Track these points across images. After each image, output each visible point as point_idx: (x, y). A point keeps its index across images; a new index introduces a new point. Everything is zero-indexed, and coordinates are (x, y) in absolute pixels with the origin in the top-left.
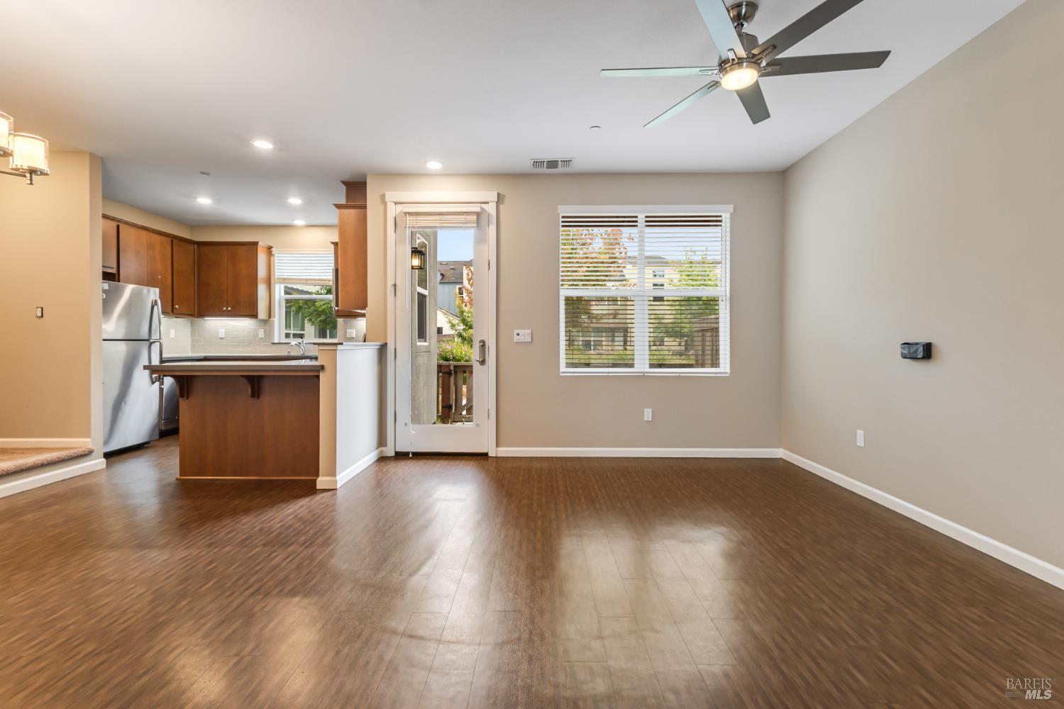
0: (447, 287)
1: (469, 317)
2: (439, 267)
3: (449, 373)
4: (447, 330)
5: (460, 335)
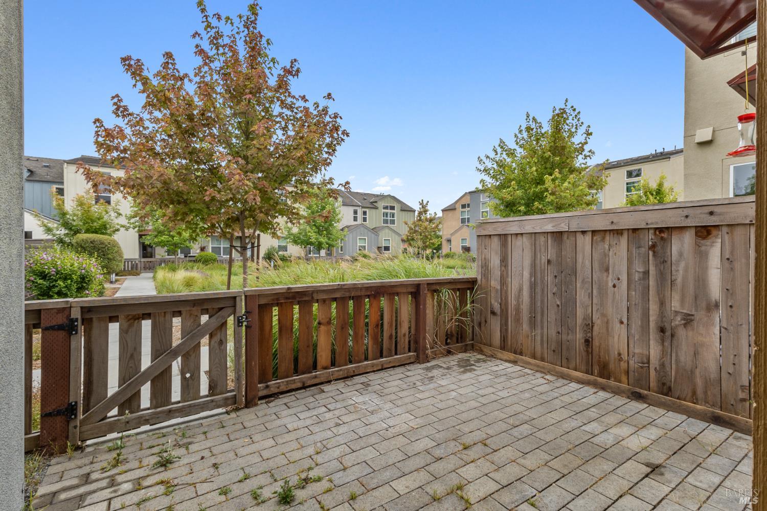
0: (37, 186)
1: (74, 220)
2: (26, 163)
3: (70, 328)
4: (39, 233)
5: (61, 241)
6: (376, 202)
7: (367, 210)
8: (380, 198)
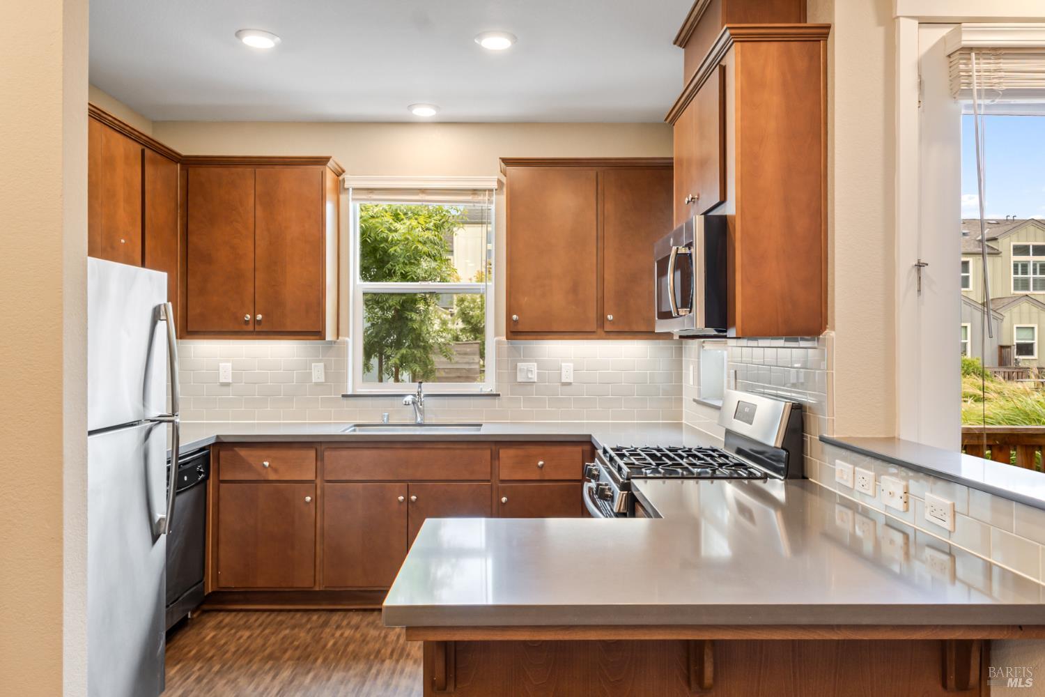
6: (995, 239)
7: (971, 260)
8: (1006, 228)
